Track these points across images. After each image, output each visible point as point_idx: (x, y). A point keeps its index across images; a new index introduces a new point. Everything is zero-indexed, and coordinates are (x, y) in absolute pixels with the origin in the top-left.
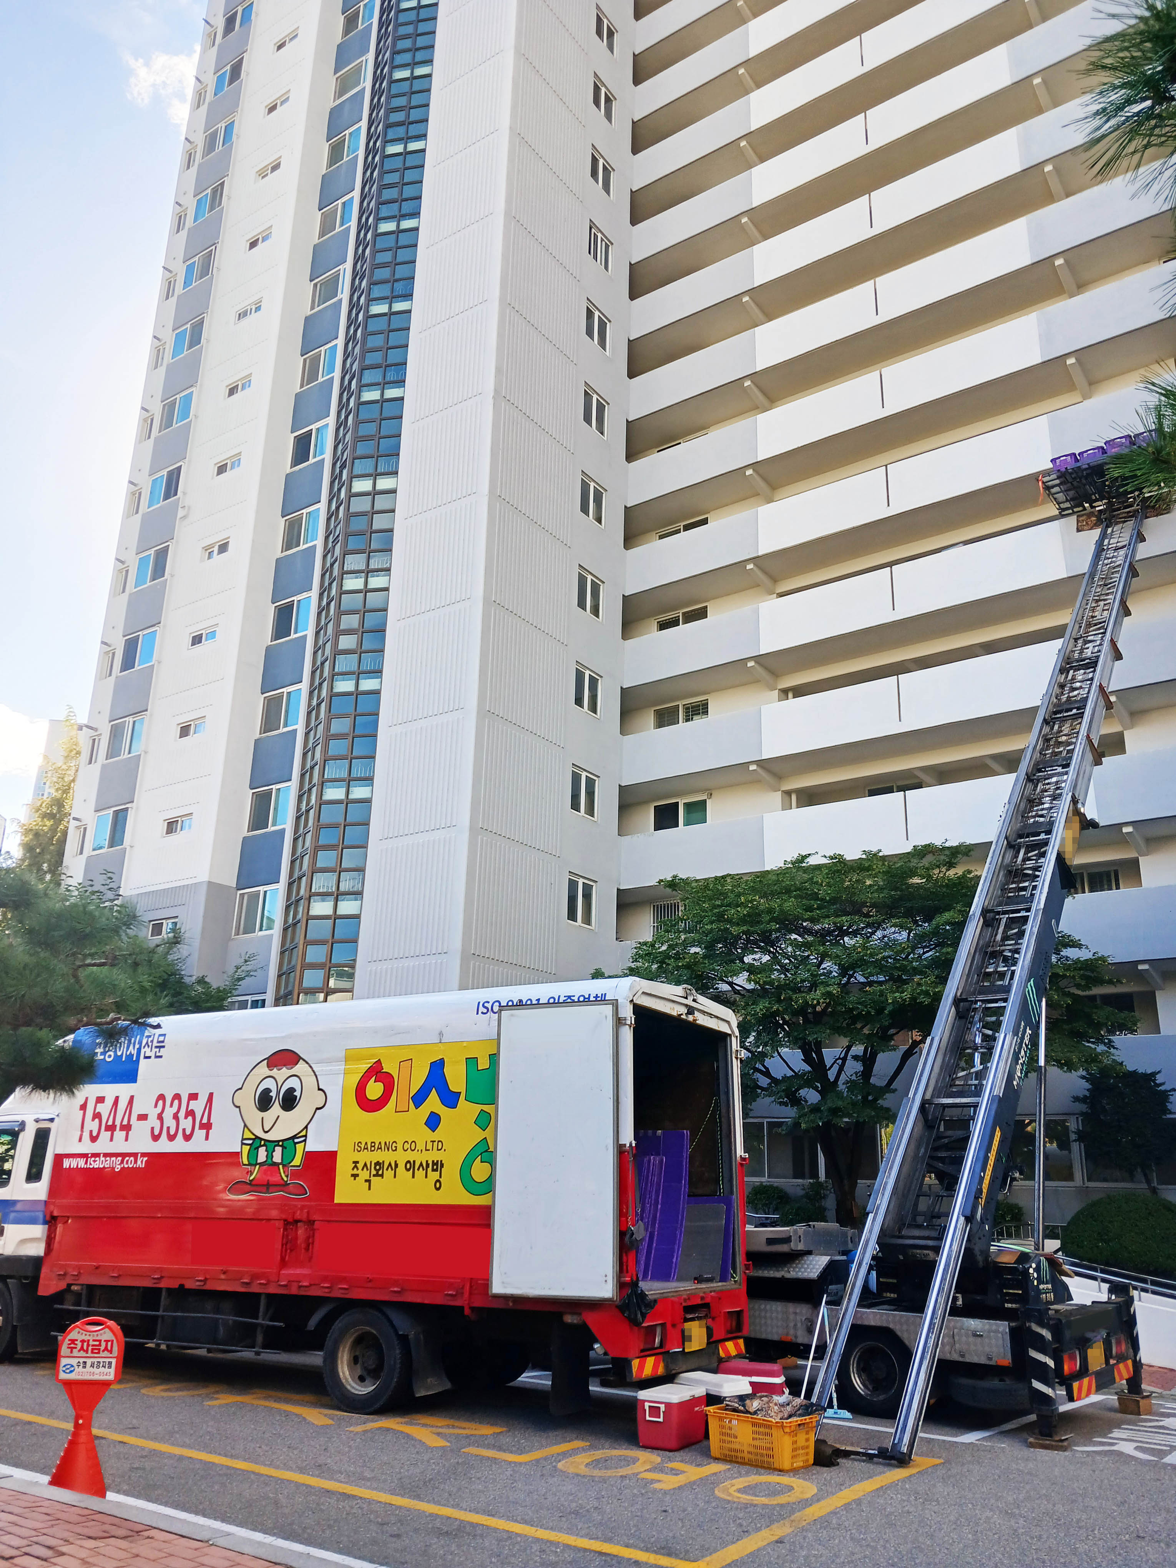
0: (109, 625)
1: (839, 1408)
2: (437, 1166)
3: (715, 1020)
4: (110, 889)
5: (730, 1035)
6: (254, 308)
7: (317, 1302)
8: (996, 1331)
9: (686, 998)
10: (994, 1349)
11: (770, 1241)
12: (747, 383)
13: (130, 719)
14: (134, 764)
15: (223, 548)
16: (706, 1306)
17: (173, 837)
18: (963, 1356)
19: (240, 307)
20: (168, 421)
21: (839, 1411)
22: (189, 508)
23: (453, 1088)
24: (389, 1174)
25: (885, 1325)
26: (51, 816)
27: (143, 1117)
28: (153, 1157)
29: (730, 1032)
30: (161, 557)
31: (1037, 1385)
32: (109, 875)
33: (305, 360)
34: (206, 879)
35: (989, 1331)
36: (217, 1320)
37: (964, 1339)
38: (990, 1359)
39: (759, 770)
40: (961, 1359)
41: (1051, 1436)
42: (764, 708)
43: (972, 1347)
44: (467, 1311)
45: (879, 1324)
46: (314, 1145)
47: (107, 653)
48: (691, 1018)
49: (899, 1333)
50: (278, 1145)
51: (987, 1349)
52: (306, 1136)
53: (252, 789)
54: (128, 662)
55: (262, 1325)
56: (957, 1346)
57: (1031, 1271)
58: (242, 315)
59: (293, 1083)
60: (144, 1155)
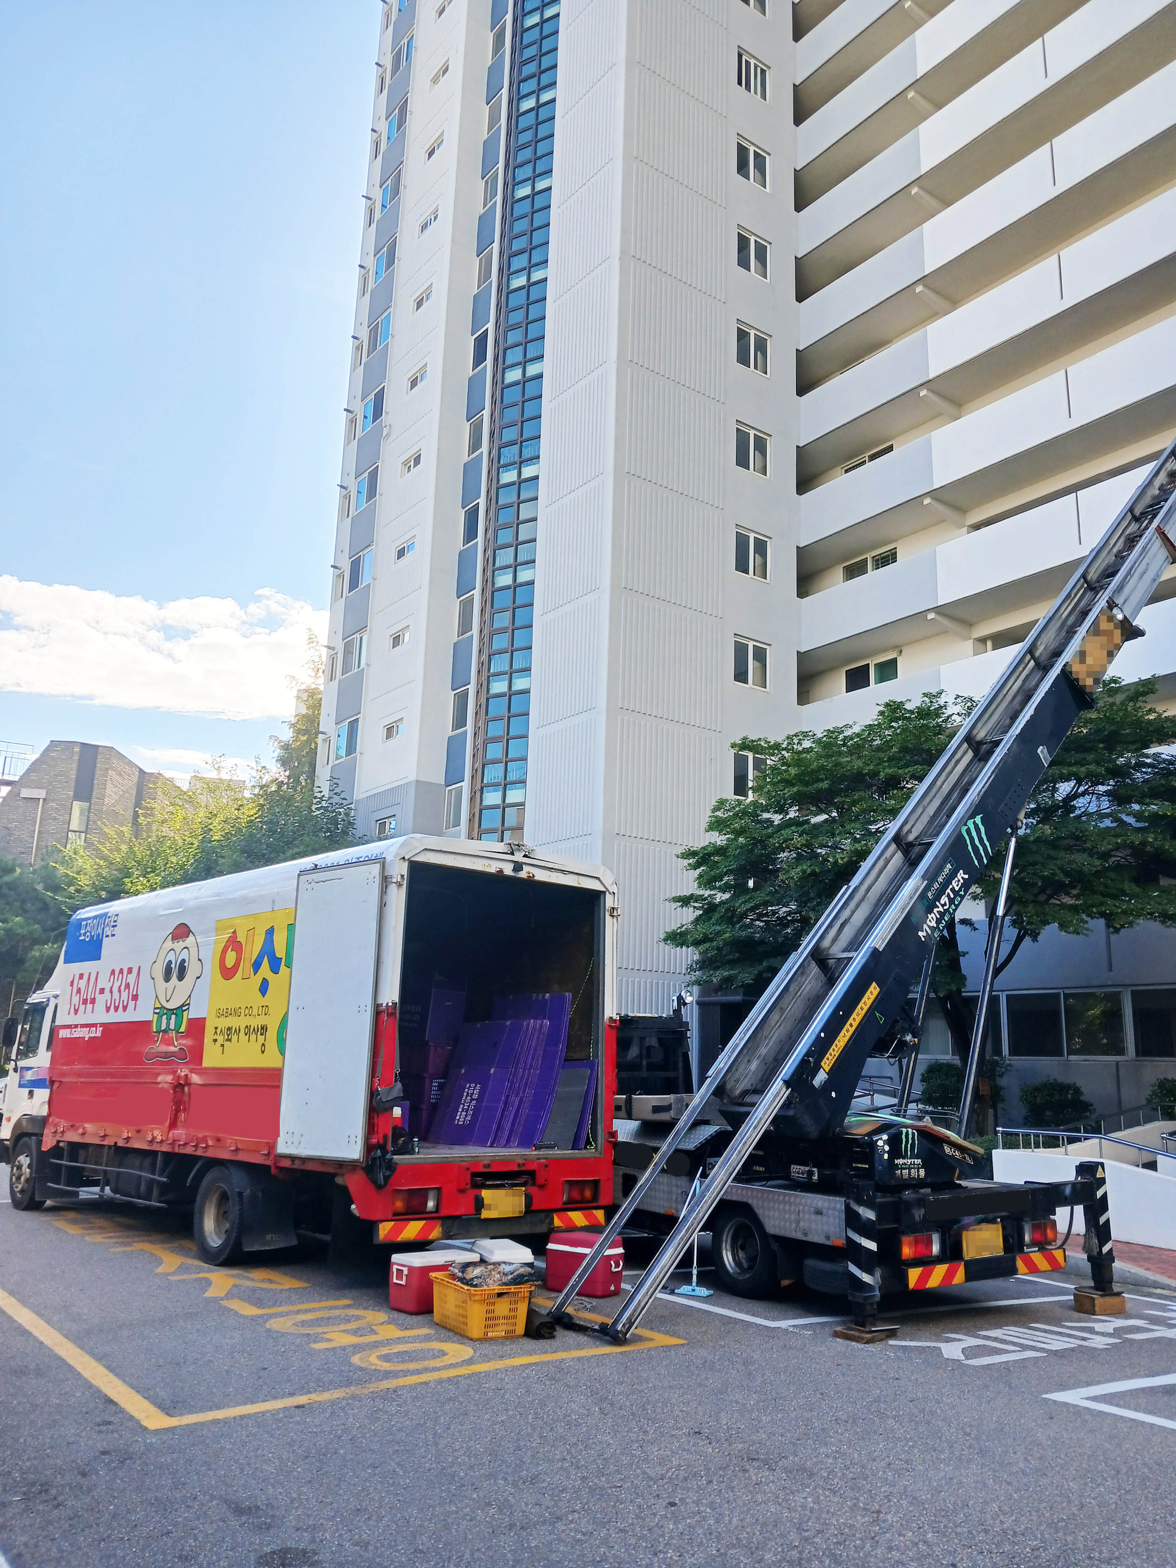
0: (338, 551)
1: (698, 1284)
2: (264, 1029)
3: (571, 876)
4: (335, 794)
5: (604, 892)
6: (433, 218)
7: (193, 1159)
8: (835, 1209)
9: (512, 854)
10: (832, 1228)
11: (656, 1109)
12: (915, 190)
13: (358, 636)
14: (359, 678)
15: (417, 461)
16: (532, 1174)
17: (391, 741)
18: (806, 1234)
19: (422, 221)
20: (373, 346)
21: (697, 1288)
22: (390, 426)
23: (278, 955)
24: (234, 1038)
25: (745, 1200)
26: (306, 732)
27: (102, 991)
28: (107, 1027)
29: (604, 889)
30: (373, 477)
31: (853, 1268)
32: (335, 781)
33: (481, 260)
34: (413, 777)
35: (829, 1208)
36: (140, 1176)
37: (807, 1216)
38: (828, 1238)
39: (939, 618)
40: (804, 1239)
41: (864, 1326)
42: (940, 549)
43: (814, 1226)
44: (273, 1171)
45: (739, 1199)
46: (194, 1013)
47: (339, 576)
48: (523, 874)
49: (756, 1209)
50: (173, 1014)
51: (825, 1228)
52: (189, 1004)
53: (454, 690)
54: (354, 583)
55: (158, 1182)
56: (802, 1224)
57: (880, 1143)
58: (424, 227)
59: (184, 955)
60: (102, 1025)
